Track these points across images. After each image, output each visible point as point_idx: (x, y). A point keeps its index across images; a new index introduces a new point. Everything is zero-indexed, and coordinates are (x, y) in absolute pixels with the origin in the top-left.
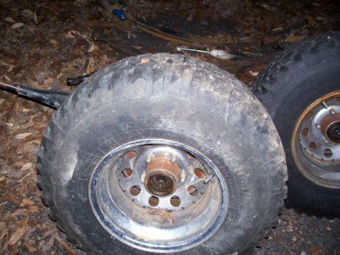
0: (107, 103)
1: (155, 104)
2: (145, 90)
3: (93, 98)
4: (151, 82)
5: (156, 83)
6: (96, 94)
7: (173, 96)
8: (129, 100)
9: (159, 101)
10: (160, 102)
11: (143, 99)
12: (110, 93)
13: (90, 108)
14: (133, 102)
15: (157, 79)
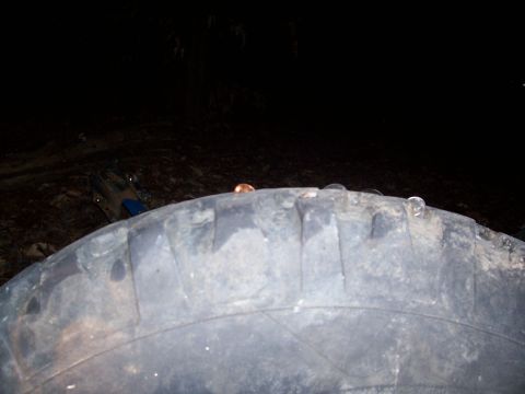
0: (103, 335)
1: (313, 328)
2: (268, 273)
3: (45, 313)
4: (293, 240)
5: (313, 243)
6: (58, 298)
7: (385, 292)
8: (204, 318)
9: (330, 314)
10: (337, 320)
11: (263, 310)
12: (121, 291)
13: (31, 358)
14: (220, 325)
15: (315, 228)
